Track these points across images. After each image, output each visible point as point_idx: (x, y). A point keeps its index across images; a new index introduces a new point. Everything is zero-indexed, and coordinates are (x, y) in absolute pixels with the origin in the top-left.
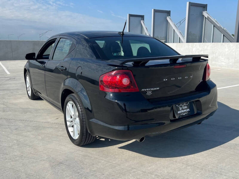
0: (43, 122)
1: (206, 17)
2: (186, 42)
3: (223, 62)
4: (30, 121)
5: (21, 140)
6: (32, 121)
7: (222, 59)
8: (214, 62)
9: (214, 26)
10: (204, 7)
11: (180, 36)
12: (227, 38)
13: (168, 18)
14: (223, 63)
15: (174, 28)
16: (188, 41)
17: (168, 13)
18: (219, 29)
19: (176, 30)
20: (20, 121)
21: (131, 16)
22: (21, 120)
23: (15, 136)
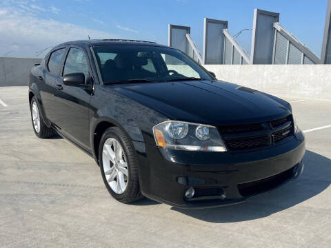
0: (94, 187)
1: (279, 30)
2: (252, 62)
3: (306, 90)
4: (72, 186)
5: (70, 224)
6: (76, 186)
7: (306, 86)
8: (293, 91)
9: (290, 42)
10: (276, 17)
11: (242, 54)
12: (309, 58)
13: (225, 32)
14: (306, 92)
15: (234, 44)
16: (255, 62)
17: (225, 24)
18: (297, 46)
19: (236, 47)
20: (54, 186)
21: (173, 27)
22: (56, 185)
23: (55, 216)
